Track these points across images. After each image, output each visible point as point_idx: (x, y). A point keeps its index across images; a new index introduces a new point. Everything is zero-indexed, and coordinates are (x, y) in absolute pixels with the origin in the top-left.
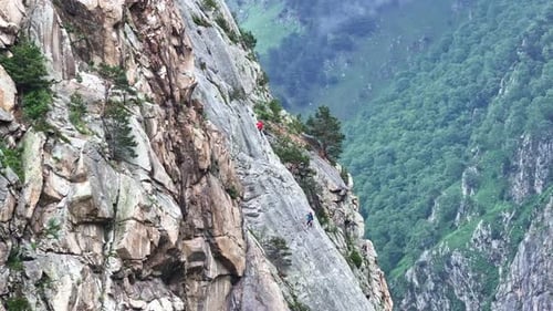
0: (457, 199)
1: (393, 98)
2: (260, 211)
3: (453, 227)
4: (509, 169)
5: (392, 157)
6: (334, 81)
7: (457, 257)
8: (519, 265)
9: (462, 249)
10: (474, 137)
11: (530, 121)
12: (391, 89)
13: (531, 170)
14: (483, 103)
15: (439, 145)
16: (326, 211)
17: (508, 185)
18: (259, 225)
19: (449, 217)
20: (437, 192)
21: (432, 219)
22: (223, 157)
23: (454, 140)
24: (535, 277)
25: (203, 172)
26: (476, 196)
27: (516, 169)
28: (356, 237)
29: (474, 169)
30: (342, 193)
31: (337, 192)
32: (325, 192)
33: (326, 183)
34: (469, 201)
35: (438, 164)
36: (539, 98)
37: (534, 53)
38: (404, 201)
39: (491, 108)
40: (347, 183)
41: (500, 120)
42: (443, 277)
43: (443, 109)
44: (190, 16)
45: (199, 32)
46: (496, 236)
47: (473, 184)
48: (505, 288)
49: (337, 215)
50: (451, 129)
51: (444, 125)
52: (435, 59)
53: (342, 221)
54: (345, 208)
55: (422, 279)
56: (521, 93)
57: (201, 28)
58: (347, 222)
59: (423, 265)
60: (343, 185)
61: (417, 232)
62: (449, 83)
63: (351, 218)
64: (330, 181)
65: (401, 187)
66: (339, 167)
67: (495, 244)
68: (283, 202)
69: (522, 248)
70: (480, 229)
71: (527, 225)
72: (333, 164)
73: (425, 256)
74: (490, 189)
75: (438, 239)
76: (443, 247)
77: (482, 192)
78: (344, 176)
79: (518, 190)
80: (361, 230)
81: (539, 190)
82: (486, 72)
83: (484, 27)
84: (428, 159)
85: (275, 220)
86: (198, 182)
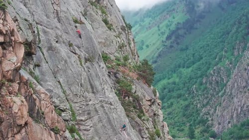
0: (222, 55)
1: (209, 32)
2: (91, 127)
3: (221, 62)
4: (234, 49)
5: (208, 45)
6: (196, 29)
7: (222, 68)
8: (236, 71)
9: (223, 66)
10: (226, 42)
11: (238, 38)
12: (209, 30)
13: (239, 49)
14: (228, 34)
15: (218, 43)
16: (144, 110)
17: (233, 52)
18: (90, 136)
19: (220, 59)
20: (218, 54)
21: (217, 59)
22: (47, 110)
23: (221, 42)
24: (239, 74)
25: (21, 127)
26: (226, 55)
27: (235, 49)
28: (159, 122)
29: (226, 49)
30: (152, 101)
31: (150, 100)
32: (144, 101)
33: (144, 96)
34: (225, 56)
35: (218, 47)
36: (241, 33)
37: (240, 23)
38: (211, 55)
39: (230, 35)
40: (155, 96)
41: (232, 38)
42: (219, 72)
43: (220, 35)
44: (71, 19)
45: (76, 27)
46: (231, 64)
47: (226, 52)
48: (233, 76)
49: (150, 111)
50: (221, 39)
51: (220, 38)
52: (218, 24)
53: (152, 114)
54: (154, 107)
55: (214, 73)
56: (237, 32)
57: (77, 25)
58: (155, 114)
59: (214, 70)
60: (153, 97)
61: (213, 62)
62: (221, 29)
63: (156, 112)
64: (147, 96)
65: (210, 52)
66: (152, 87)
67: (230, 66)
68: (109, 118)
69: (237, 67)
70: (227, 62)
71: (238, 62)
72: (150, 86)
73: (215, 68)
74: (229, 53)
75: (218, 64)
76: (219, 66)
77: (228, 54)
78: (154, 92)
79: (236, 53)
80: (161, 118)
81: (240, 53)
82: (229, 27)
83: (229, 17)
84: (216, 46)
85: (101, 131)
86: (19, 132)
